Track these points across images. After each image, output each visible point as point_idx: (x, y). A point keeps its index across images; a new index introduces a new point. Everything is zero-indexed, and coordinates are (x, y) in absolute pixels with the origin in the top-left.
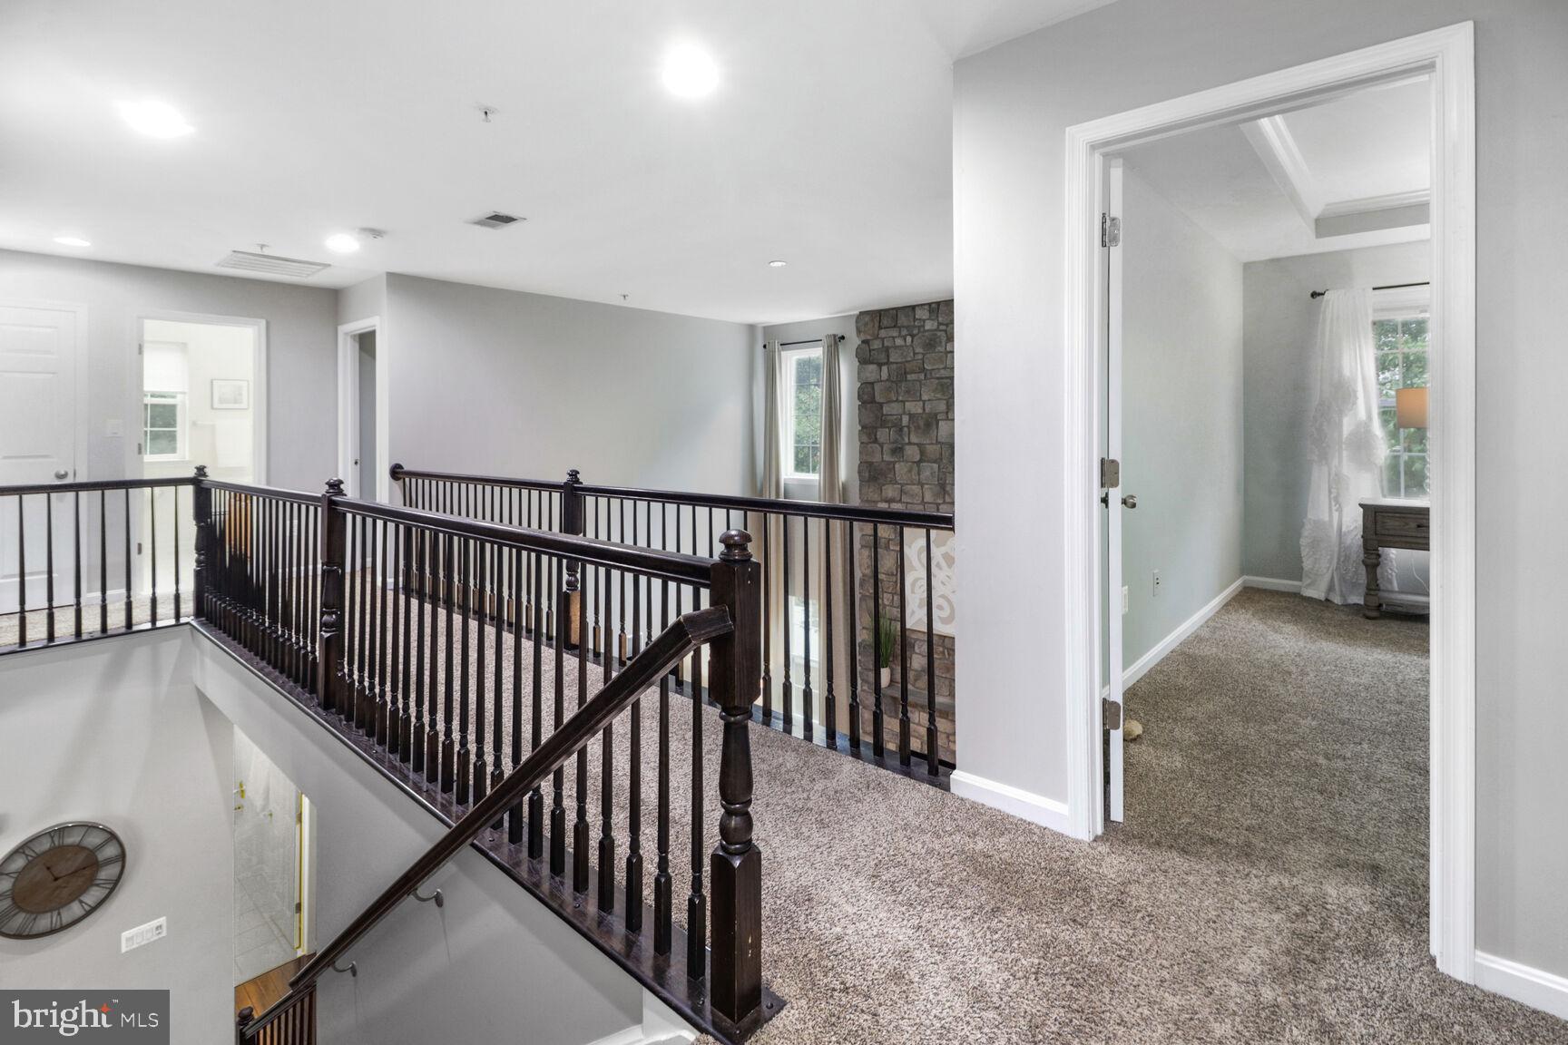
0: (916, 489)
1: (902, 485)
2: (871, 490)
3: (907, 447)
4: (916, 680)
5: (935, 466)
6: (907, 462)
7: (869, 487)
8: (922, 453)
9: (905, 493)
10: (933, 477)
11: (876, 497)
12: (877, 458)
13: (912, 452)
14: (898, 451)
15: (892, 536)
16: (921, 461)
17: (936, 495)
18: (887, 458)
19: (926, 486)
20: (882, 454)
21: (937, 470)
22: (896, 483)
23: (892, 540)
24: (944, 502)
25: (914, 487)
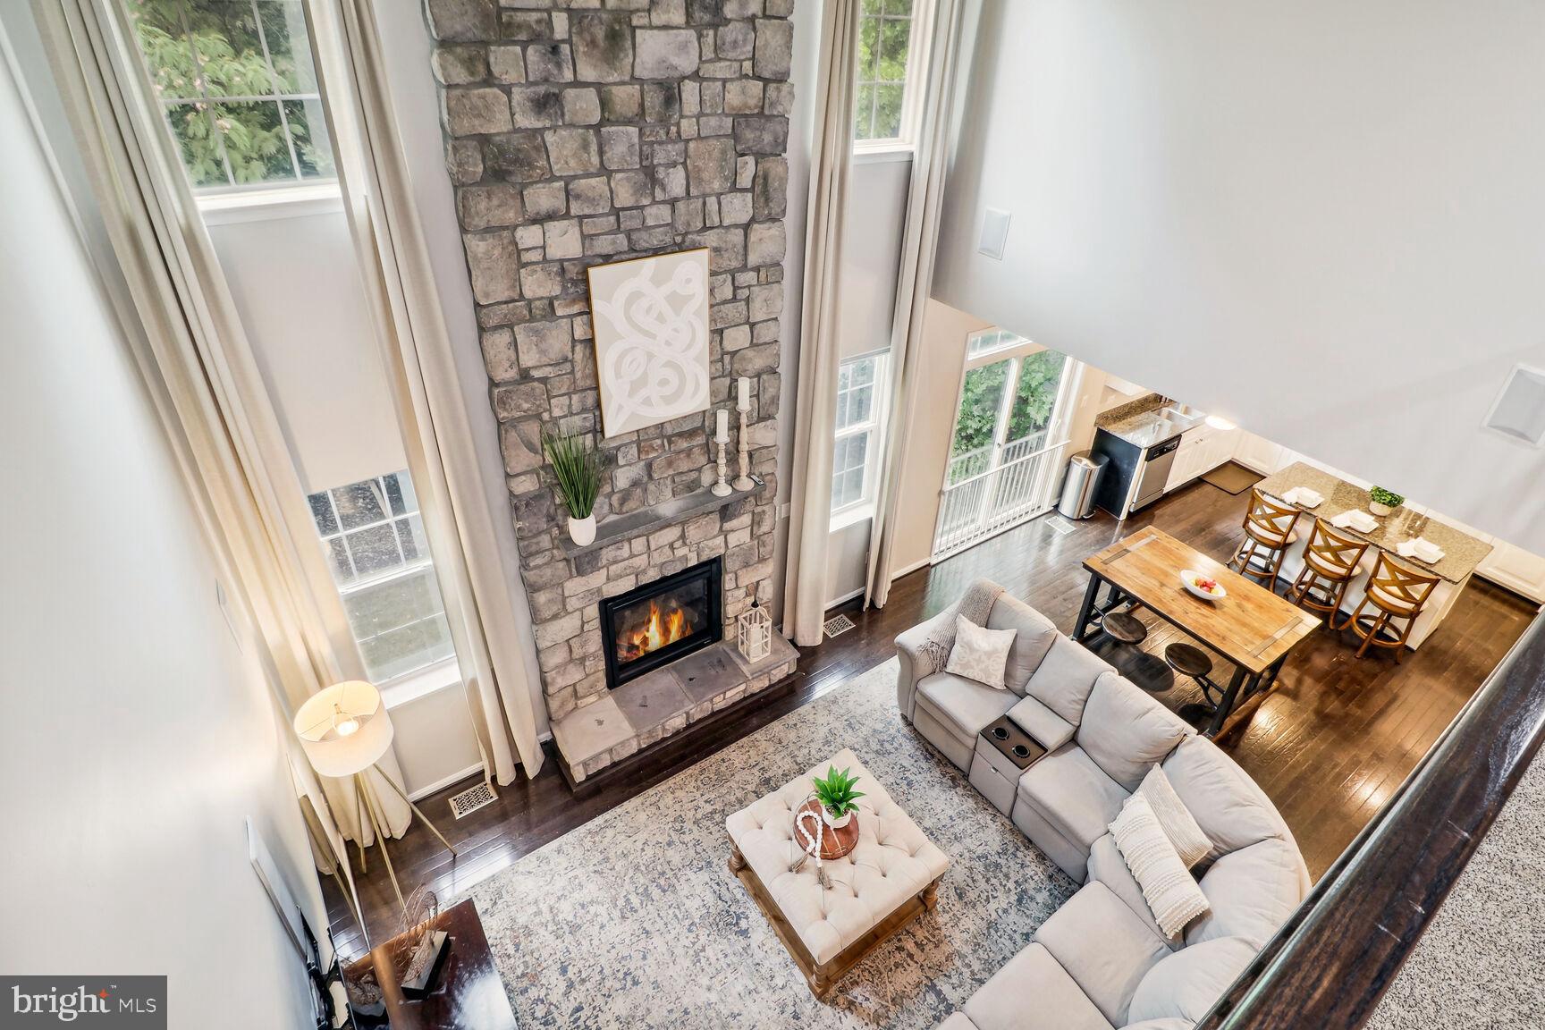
0: (598, 183)
1: (568, 180)
2: (495, 202)
3: (570, 93)
4: (622, 504)
5: (633, 130)
6: (572, 125)
7: (489, 197)
8: (605, 103)
9: (578, 197)
10: (632, 154)
11: (511, 216)
12: (498, 125)
13: (584, 105)
14: (547, 103)
15: (557, 290)
16: (604, 121)
17: (639, 190)
18: (526, 121)
19: (619, 176)
20: (512, 115)
21: (636, 140)
22: (553, 178)
23: (556, 297)
24: (654, 202)
25: (593, 181)
